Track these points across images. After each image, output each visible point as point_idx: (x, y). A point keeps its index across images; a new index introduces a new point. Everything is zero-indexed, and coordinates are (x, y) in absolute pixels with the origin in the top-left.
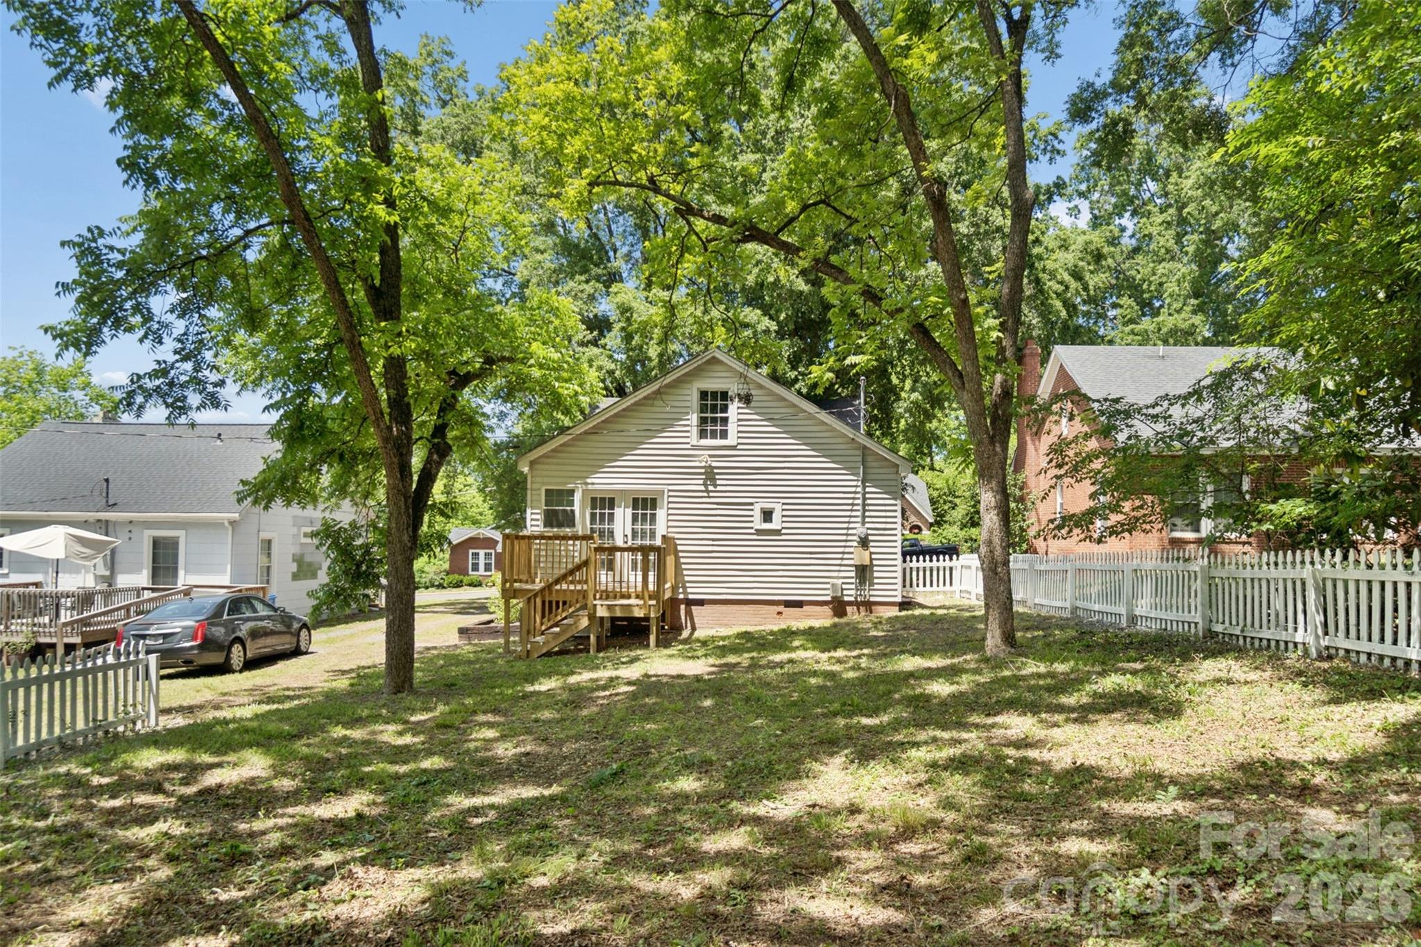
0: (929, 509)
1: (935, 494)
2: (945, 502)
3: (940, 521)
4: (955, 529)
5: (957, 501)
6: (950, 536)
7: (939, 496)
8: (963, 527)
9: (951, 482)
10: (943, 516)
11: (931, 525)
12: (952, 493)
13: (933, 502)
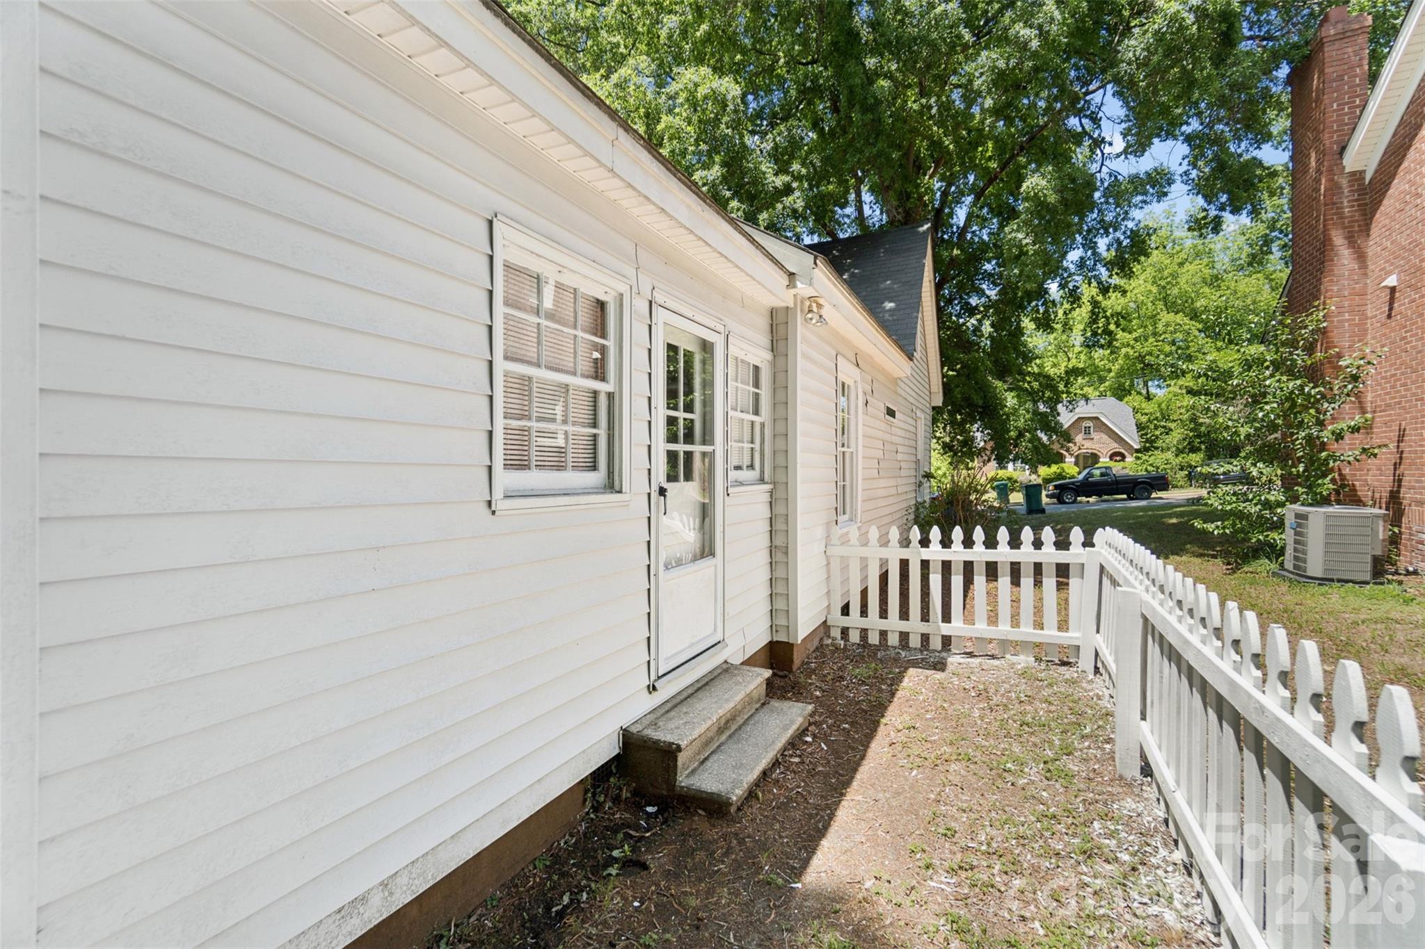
0: (1136, 436)
1: (1144, 419)
2: (1156, 428)
3: (1149, 446)
4: (1169, 455)
5: (1172, 425)
6: (1158, 463)
7: (1150, 421)
8: (1179, 452)
9: (1163, 406)
10: (1152, 442)
11: (1137, 451)
12: (1166, 417)
13: (1140, 427)
